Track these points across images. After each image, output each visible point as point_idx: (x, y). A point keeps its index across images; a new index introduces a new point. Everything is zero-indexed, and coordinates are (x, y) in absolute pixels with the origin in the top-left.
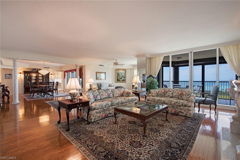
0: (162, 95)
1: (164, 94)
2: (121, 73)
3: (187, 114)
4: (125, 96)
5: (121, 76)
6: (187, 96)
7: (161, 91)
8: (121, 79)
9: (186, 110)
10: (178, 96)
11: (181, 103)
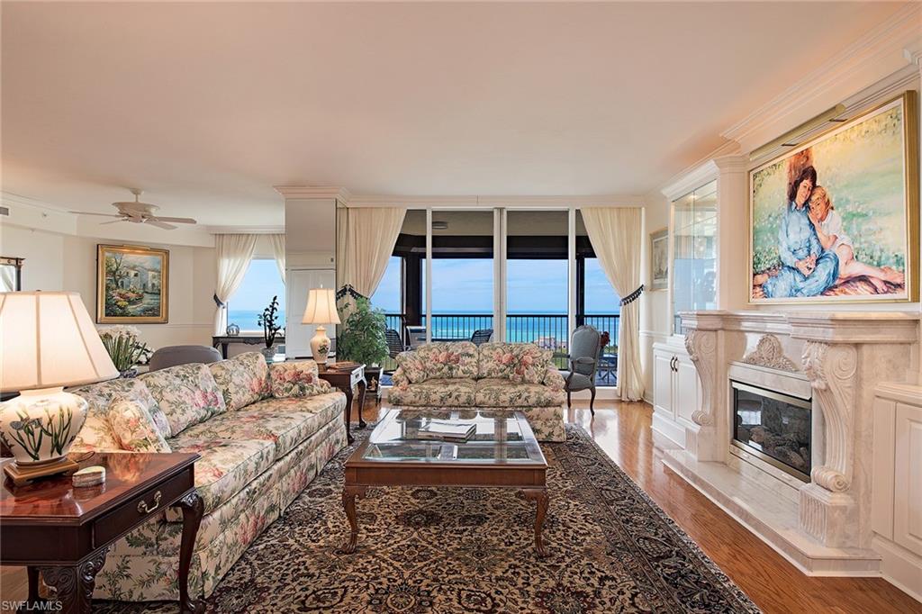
0: (438, 374)
1: (447, 367)
2: (133, 268)
3: (551, 434)
4: (286, 394)
5: (133, 283)
6: (539, 368)
7: (431, 356)
8: (131, 302)
9: (547, 420)
10: (501, 371)
11: (532, 394)
